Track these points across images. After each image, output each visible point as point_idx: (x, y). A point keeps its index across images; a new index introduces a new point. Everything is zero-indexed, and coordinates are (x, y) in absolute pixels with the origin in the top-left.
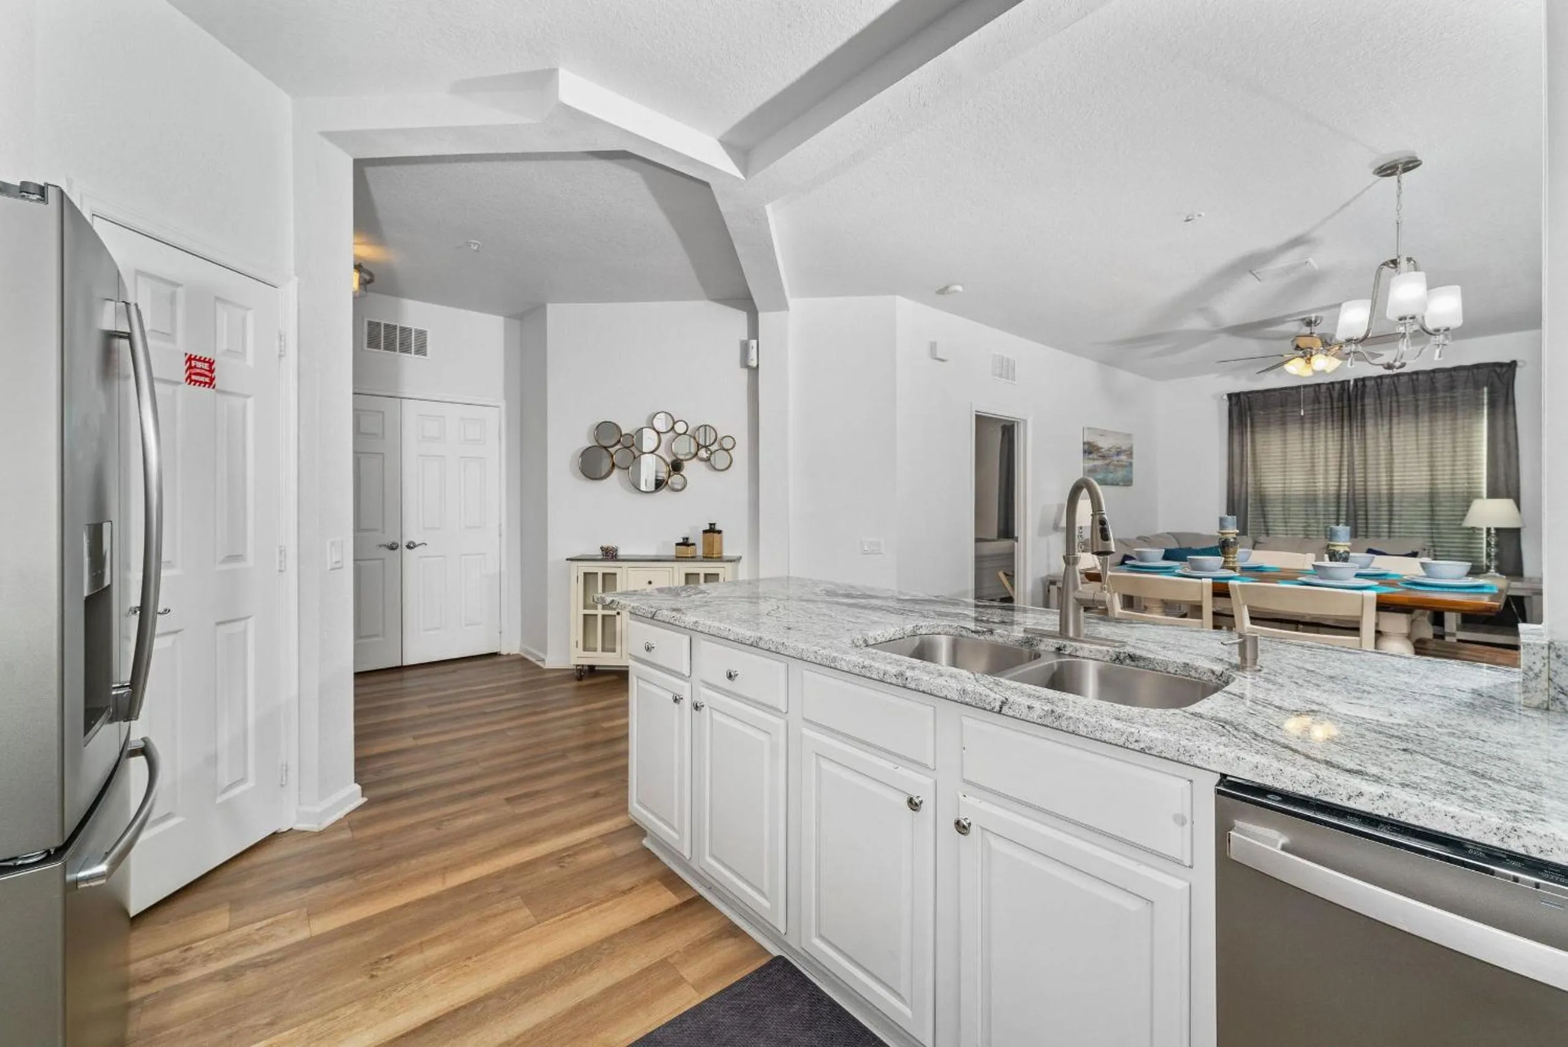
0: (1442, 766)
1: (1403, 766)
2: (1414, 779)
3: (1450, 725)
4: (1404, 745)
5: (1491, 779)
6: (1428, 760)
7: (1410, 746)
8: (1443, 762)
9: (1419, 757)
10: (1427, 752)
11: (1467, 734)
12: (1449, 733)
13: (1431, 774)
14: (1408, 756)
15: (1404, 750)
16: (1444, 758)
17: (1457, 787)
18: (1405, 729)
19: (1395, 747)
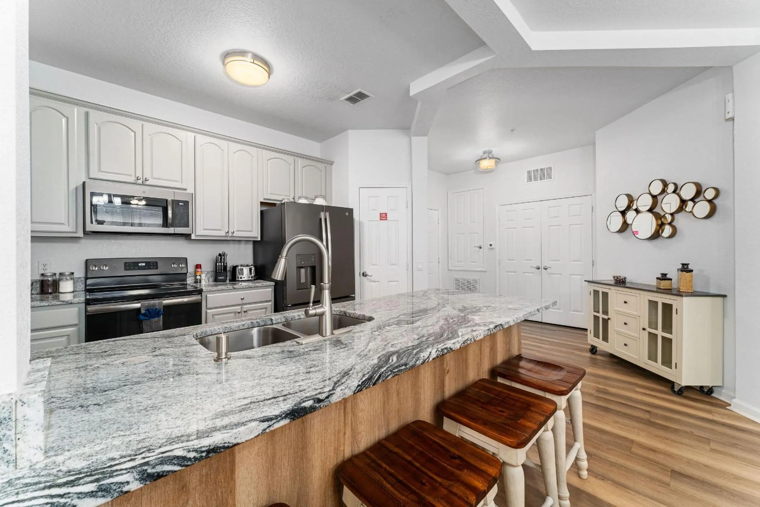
0: (91, 352)
1: (103, 347)
2: (97, 345)
3: (94, 370)
4: (107, 353)
5: (73, 354)
6: (96, 352)
7: (105, 354)
8: (91, 353)
9: (100, 351)
10: (98, 354)
11: (84, 369)
12: (92, 366)
13: (93, 349)
14: (103, 350)
15: (106, 352)
16: (91, 354)
17: (84, 348)
18: (112, 360)
19: (110, 352)
